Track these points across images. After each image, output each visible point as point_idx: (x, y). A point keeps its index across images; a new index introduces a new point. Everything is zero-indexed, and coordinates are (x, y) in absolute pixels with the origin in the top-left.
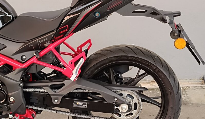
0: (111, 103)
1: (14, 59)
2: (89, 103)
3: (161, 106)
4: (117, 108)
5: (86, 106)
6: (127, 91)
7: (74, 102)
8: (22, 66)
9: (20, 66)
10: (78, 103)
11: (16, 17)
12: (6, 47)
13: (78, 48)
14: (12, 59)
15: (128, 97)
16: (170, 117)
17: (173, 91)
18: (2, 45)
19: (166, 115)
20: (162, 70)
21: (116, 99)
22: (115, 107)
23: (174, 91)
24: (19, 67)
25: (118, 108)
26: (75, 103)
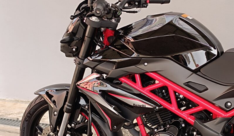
1: (216, 105)
8: (225, 115)
9: (223, 115)
11: (222, 53)
12: (207, 89)
14: (214, 104)
18: (203, 86)
24: (221, 115)
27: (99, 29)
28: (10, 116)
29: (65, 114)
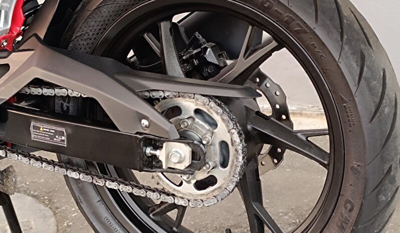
0: (131, 132)
2: (70, 131)
3: (326, 162)
4: (153, 152)
5: (63, 138)
6: (190, 97)
7: (32, 125)
10: (41, 129)
15: (197, 120)
16: (349, 206)
17: (356, 107)
19: (339, 195)
20: (311, 23)
21: (145, 122)
22: (148, 151)
23: (359, 108)
26: (35, 127)
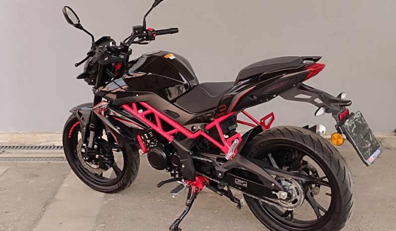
0: (269, 187)
1: (186, 129)
2: (248, 183)
7: (235, 179)
8: (192, 136)
12: (179, 116)
13: (261, 120)
18: (177, 114)
21: (273, 184)
22: (274, 192)
24: (189, 136)
25: (277, 194)
27: (111, 64)
28: (50, 143)
29: (91, 132)
